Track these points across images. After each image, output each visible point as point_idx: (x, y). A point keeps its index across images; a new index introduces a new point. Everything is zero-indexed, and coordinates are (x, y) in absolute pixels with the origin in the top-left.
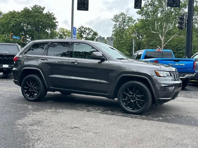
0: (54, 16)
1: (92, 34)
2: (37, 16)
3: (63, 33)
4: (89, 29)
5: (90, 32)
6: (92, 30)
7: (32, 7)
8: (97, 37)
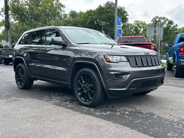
0: (125, 10)
1: (167, 23)
2: (109, 12)
3: (138, 25)
4: (164, 18)
5: (165, 21)
6: (167, 19)
7: (105, 4)
8: (172, 26)
